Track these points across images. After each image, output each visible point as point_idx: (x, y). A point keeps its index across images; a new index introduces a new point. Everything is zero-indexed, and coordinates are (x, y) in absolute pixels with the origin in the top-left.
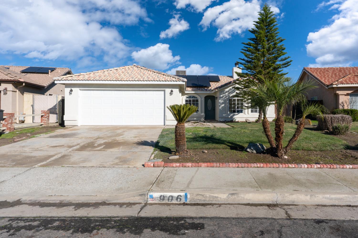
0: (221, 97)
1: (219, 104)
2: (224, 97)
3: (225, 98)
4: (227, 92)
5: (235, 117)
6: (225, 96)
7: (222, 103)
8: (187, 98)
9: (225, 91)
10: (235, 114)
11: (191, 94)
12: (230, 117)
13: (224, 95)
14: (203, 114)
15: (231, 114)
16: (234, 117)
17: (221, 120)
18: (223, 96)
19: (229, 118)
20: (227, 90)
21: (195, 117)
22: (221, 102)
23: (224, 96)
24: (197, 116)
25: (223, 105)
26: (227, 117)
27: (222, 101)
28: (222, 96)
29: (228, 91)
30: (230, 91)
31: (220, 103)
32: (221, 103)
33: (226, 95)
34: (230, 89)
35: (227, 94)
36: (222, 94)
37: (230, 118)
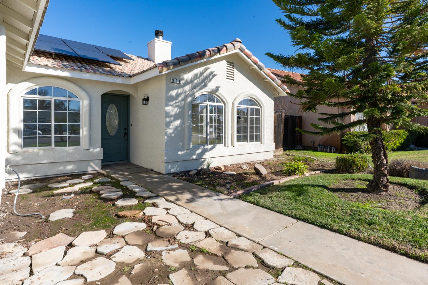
0: (172, 98)
1: (168, 120)
2: (180, 99)
3: (182, 100)
4: (187, 83)
5: (207, 155)
6: (183, 96)
7: (176, 117)
8: (32, 92)
9: (183, 79)
10: (206, 147)
12: (194, 157)
13: (180, 91)
14: (98, 149)
15: (198, 149)
16: (204, 157)
17: (173, 171)
18: (178, 95)
19: (193, 160)
20: (188, 76)
21: (70, 162)
22: (173, 113)
23: (181, 94)
24: (77, 157)
25: (178, 123)
27: (176, 109)
28: (174, 93)
29: (192, 81)
30: (195, 81)
31: (167, 115)
32: (172, 116)
33: (185, 92)
34: (196, 76)
35: (187, 88)
36: (173, 89)
37: (196, 159)
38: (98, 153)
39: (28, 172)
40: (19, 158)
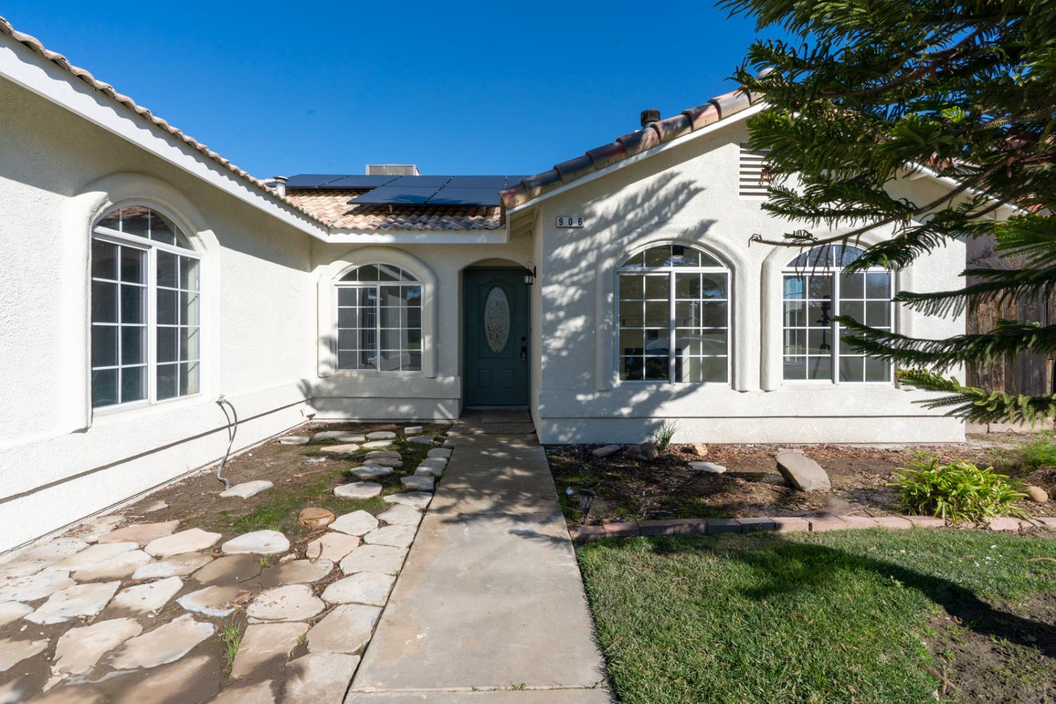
0: (562, 265)
1: (549, 316)
2: (584, 264)
3: (590, 267)
4: (604, 223)
5: (667, 410)
6: (591, 257)
7: (573, 310)
8: (350, 276)
9: (592, 215)
10: (666, 387)
11: (374, 253)
12: (625, 411)
13: (583, 245)
14: (452, 379)
15: (637, 391)
16: (658, 413)
17: (563, 439)
18: (577, 257)
19: (620, 417)
20: (607, 206)
21: (406, 400)
22: (565, 301)
23: (585, 252)
24: (416, 391)
25: (578, 323)
26: (604, 412)
27: (572, 291)
28: (566, 251)
29: (618, 217)
30: (630, 216)
31: (549, 305)
32: (560, 308)
33: (600, 246)
34: (632, 203)
35: (605, 236)
36: (564, 243)
37: (631, 418)
38: (451, 386)
39: (345, 410)
40: (331, 386)
